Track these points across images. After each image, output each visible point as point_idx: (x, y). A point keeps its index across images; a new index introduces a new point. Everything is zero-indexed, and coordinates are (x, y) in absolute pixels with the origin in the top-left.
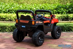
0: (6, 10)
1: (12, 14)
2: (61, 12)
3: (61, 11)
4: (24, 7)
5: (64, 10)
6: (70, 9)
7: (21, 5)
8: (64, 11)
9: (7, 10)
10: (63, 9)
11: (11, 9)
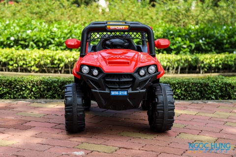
0: (8, 39)
1: (27, 49)
2: (175, 49)
3: (175, 47)
4: (66, 31)
5: (185, 44)
6: (201, 41)
7: (56, 25)
8: (185, 46)
9: (12, 38)
10: (180, 39)
11: (24, 36)
